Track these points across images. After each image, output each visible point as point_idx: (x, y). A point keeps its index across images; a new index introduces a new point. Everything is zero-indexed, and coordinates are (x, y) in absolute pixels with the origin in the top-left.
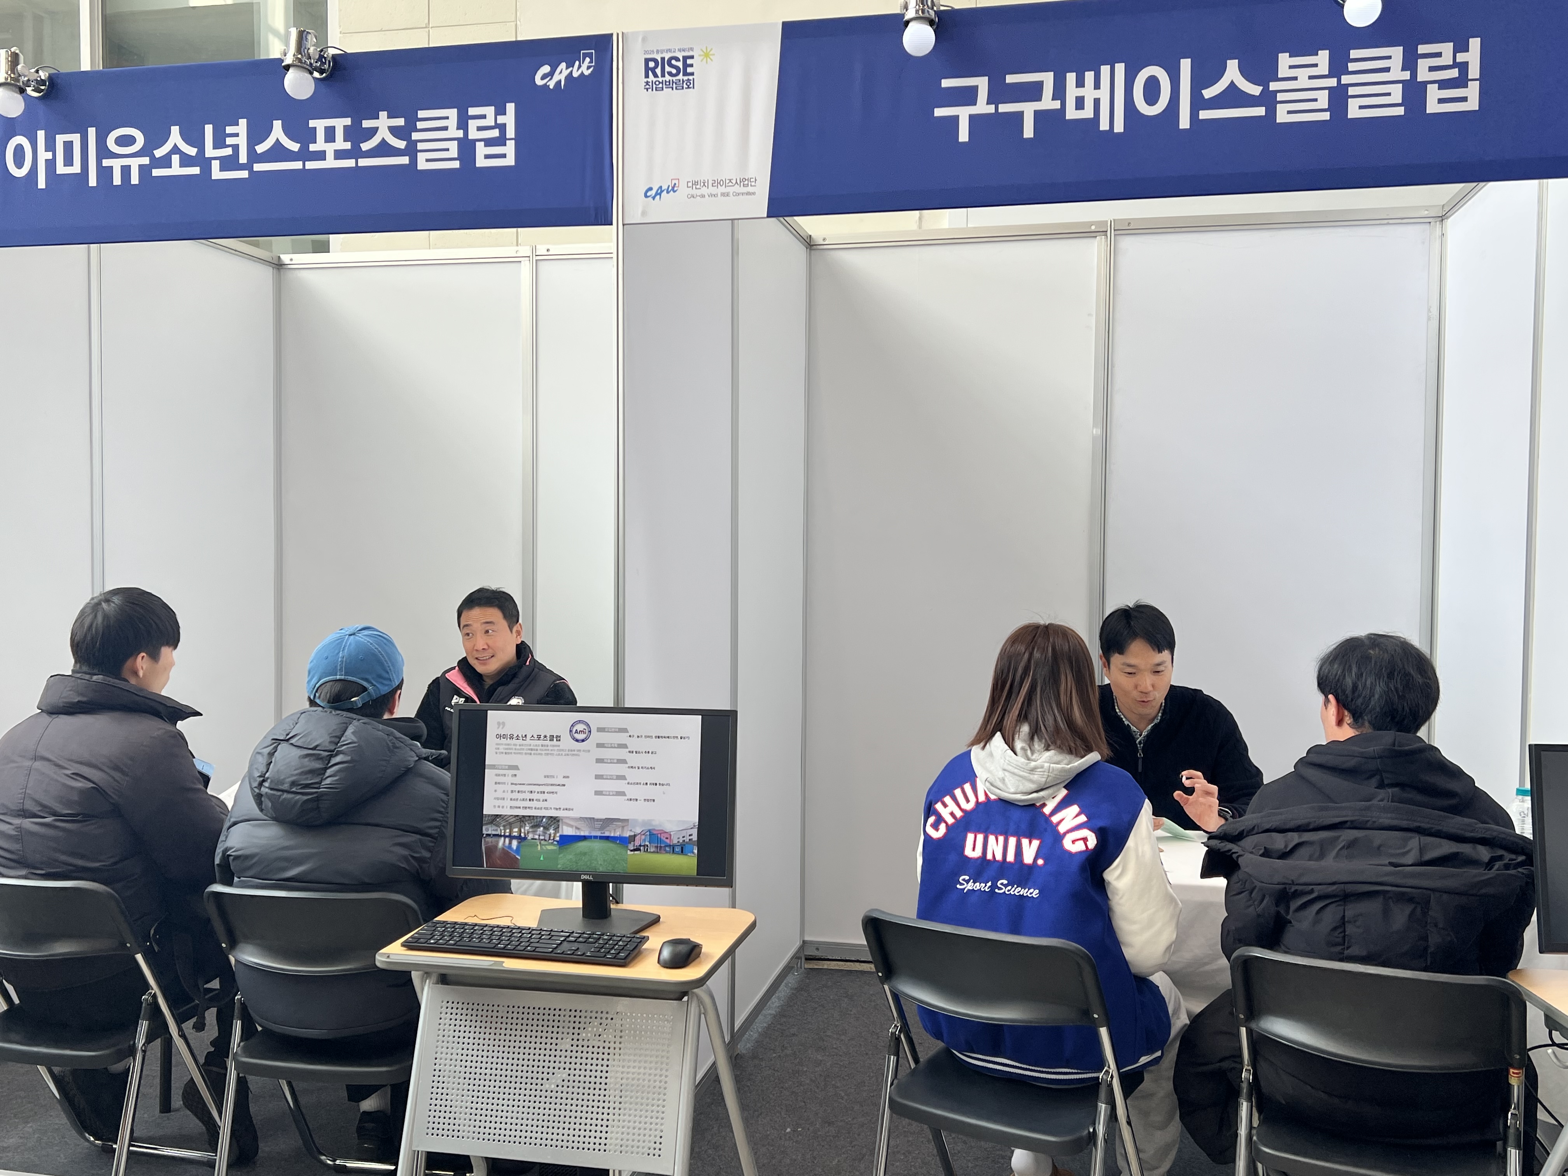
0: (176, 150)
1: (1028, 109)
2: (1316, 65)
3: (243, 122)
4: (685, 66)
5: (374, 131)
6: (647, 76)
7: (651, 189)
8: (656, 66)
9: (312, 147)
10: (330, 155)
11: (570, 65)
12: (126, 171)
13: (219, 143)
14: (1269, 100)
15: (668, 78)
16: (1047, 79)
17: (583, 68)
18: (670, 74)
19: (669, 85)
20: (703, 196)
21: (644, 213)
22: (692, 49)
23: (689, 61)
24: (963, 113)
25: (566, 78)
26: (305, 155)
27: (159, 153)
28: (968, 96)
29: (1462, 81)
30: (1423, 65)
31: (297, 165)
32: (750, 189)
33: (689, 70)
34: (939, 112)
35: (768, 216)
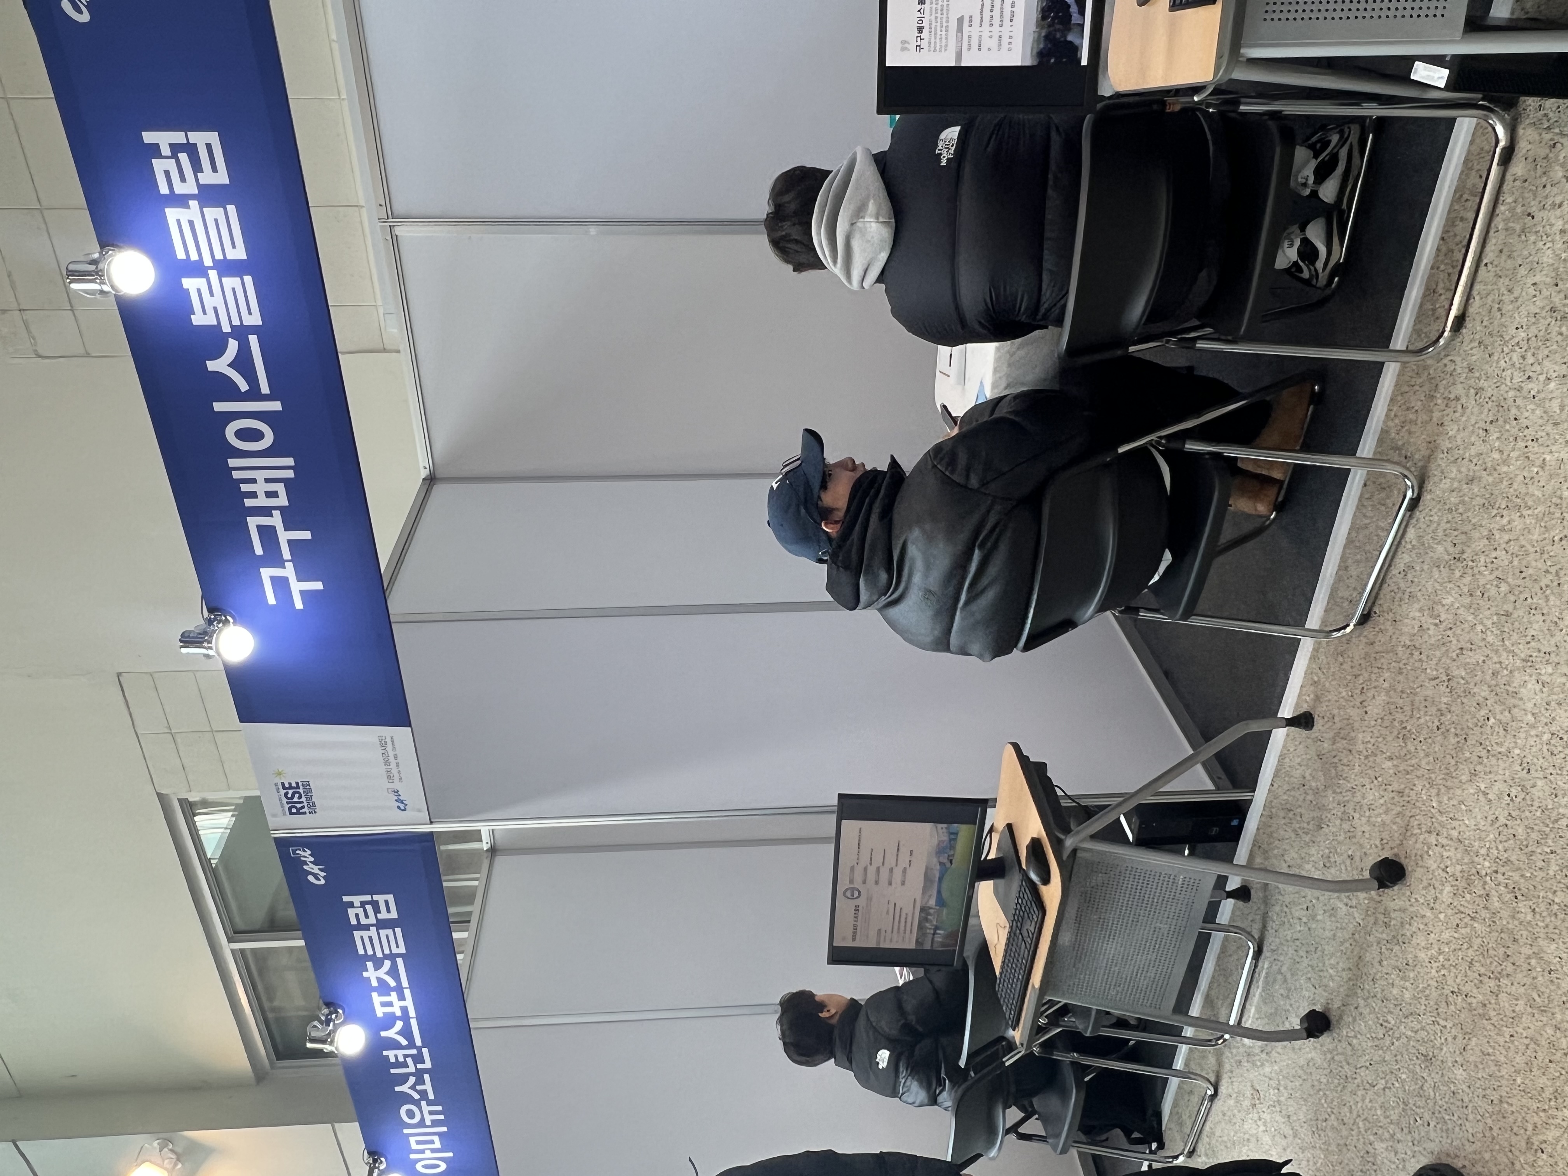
0: (413, 1088)
1: (284, 536)
2: (199, 291)
3: (385, 1053)
4: (290, 787)
5: (379, 980)
6: (305, 813)
7: (399, 807)
8: (296, 807)
9: (398, 1014)
10: (403, 1003)
11: (305, 863)
12: (433, 1113)
13: (405, 1065)
14: (241, 333)
15: (303, 799)
16: (253, 522)
17: (306, 855)
18: (300, 797)
19: (309, 799)
20: (399, 772)
21: (419, 811)
22: (276, 785)
23: (287, 785)
24: (297, 587)
25: (316, 865)
26: (405, 1017)
27: (416, 1096)
28: (281, 584)
29: (191, 149)
30: (180, 188)
31: (414, 1023)
32: (388, 740)
33: (294, 785)
34: (299, 605)
35: (410, 725)
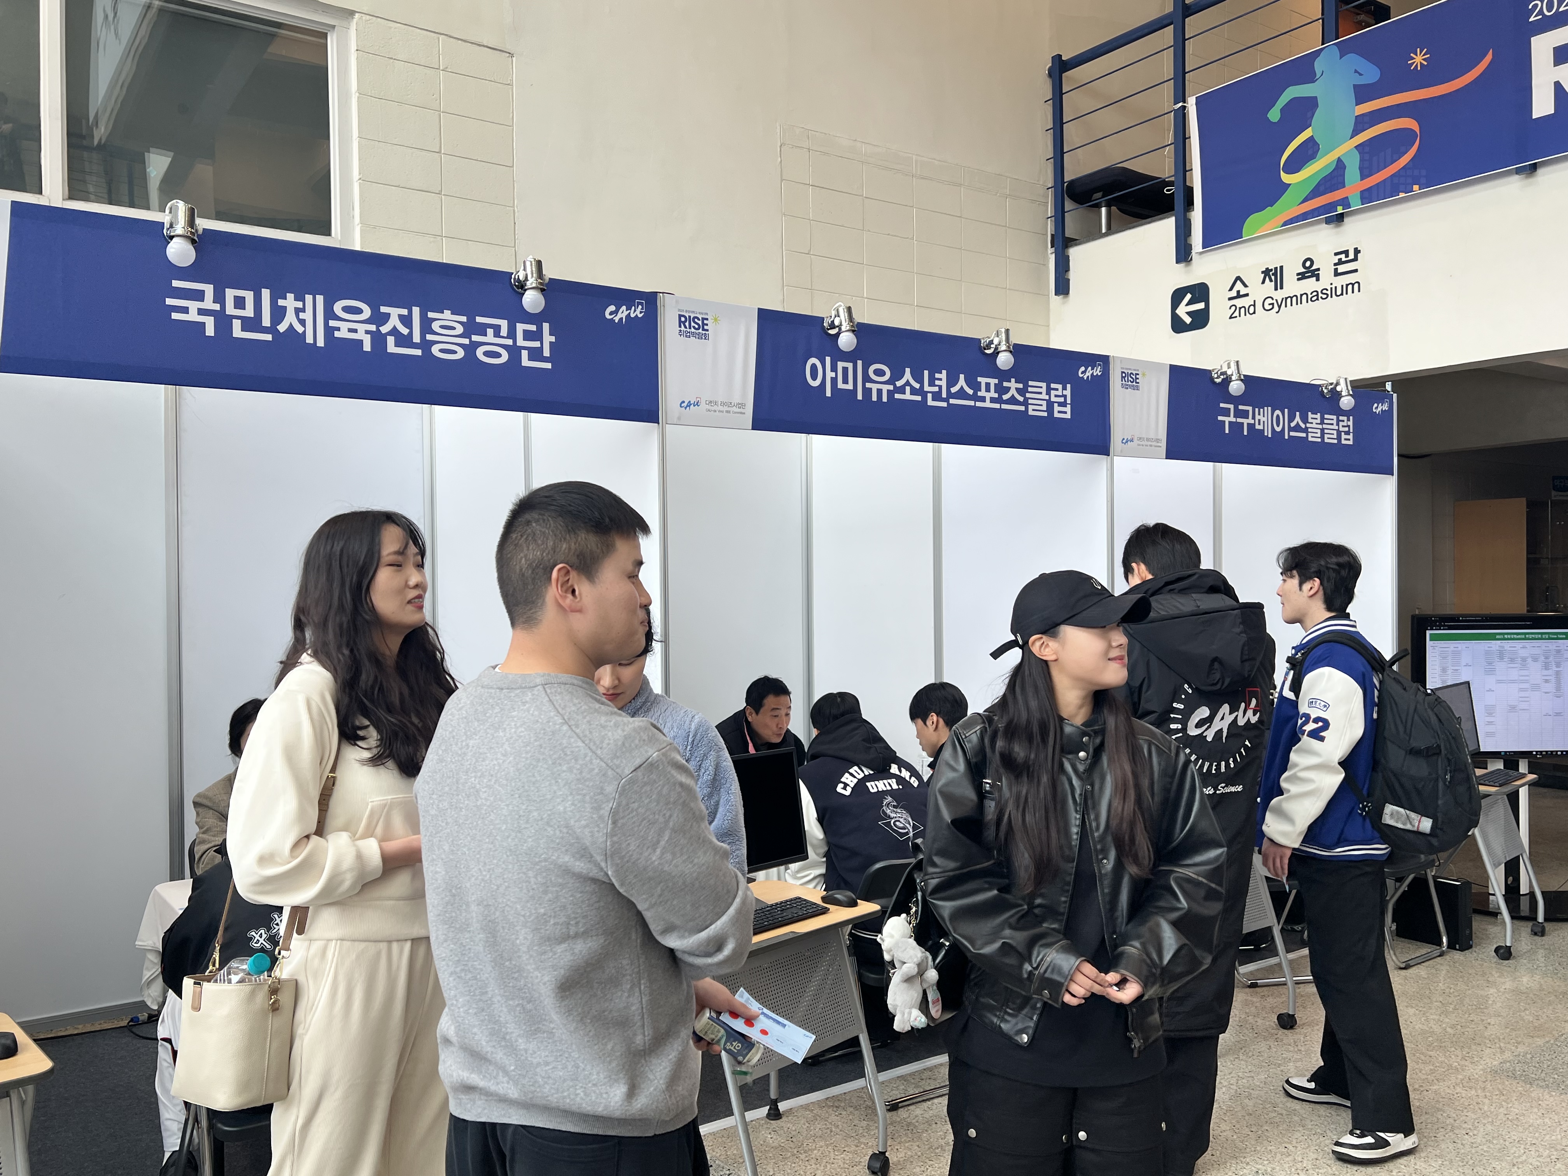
1: (1245, 422)
3: (944, 372)
4: (1136, 378)
5: (1008, 389)
6: (1122, 381)
7: (1124, 439)
8: (1125, 376)
9: (979, 394)
10: (988, 400)
11: (1092, 369)
12: (880, 392)
13: (932, 384)
15: (1130, 383)
16: (1251, 409)
17: (1098, 371)
18: (1131, 381)
19: (1130, 387)
22: (1138, 370)
23: (1137, 376)
24: (1227, 420)
25: (1090, 376)
27: (899, 384)
28: (1227, 413)
33: (1138, 381)
34: (1219, 418)
35: (1165, 459)
